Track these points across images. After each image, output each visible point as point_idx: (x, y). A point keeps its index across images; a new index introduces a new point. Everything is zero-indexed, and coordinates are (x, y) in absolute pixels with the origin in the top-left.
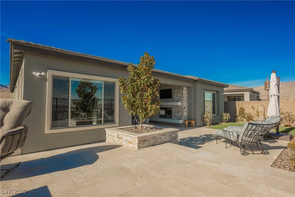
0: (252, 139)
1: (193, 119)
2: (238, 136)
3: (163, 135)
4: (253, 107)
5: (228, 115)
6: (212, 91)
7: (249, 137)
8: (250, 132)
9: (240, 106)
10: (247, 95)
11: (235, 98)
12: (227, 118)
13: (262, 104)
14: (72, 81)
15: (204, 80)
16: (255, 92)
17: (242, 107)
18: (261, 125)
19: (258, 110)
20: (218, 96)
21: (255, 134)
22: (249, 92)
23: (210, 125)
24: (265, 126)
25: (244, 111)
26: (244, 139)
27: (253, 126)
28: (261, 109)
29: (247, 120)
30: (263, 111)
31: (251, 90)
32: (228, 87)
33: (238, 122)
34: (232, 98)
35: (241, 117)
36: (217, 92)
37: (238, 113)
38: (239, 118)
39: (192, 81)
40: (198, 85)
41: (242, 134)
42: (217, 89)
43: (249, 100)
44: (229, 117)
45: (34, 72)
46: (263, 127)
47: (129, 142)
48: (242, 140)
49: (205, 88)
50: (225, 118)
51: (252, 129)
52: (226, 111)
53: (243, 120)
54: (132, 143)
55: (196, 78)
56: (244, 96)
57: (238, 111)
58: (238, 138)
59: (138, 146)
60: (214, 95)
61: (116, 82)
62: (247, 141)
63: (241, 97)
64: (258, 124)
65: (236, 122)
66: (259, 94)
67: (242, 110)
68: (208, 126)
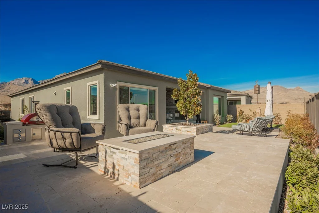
0: (259, 129)
1: (205, 120)
2: (250, 128)
3: (206, 127)
4: (250, 110)
5: (231, 116)
6: (218, 96)
7: (257, 128)
8: (258, 124)
9: (240, 109)
10: (243, 99)
11: (232, 102)
12: (231, 119)
13: (258, 107)
14: (130, 90)
15: (214, 87)
16: (250, 96)
17: (242, 109)
18: (265, 119)
19: (254, 112)
20: (223, 100)
21: (261, 126)
22: (245, 97)
23: (218, 125)
24: (267, 120)
25: (243, 113)
26: (254, 129)
27: (260, 120)
28: (258, 111)
29: (246, 120)
30: (259, 113)
31: (247, 95)
32: (231, 92)
33: (239, 122)
34: (229, 102)
35: (241, 118)
36: (222, 97)
37: (238, 114)
38: (239, 119)
39: (206, 88)
40: (210, 92)
41: (253, 126)
42: (222, 94)
43: (245, 104)
44: (232, 118)
45: (111, 84)
46: (266, 121)
47: (188, 132)
48: (253, 130)
49: (214, 94)
50: (229, 119)
51: (260, 122)
52: (229, 113)
53: (242, 121)
54: (191, 132)
55: (209, 85)
56: (241, 100)
57: (239, 113)
58: (250, 129)
59: (196, 133)
60: (219, 99)
61: (156, 90)
62: (255, 131)
63: (238, 101)
64: (263, 119)
65: (237, 122)
66: (252, 98)
67: (242, 112)
68: (217, 126)
